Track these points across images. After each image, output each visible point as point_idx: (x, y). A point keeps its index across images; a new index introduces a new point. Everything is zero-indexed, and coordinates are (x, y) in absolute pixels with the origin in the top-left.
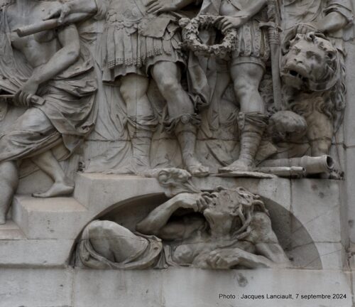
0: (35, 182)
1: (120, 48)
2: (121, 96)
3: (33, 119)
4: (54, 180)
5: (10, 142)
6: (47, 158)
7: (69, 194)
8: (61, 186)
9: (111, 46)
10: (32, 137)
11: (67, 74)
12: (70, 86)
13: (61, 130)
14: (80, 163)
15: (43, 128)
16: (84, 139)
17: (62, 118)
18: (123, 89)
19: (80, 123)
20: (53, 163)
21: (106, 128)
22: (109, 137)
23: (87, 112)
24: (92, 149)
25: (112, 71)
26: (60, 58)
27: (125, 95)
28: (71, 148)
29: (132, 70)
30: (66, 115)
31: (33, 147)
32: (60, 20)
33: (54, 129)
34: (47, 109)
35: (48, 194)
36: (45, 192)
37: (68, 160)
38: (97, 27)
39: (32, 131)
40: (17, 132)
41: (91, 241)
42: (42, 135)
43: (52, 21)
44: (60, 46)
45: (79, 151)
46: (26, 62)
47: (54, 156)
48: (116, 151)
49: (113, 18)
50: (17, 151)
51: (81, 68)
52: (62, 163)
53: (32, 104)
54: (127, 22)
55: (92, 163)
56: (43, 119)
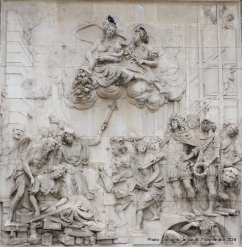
0: (148, 215)
1: (172, 172)
2: (172, 186)
3: (147, 196)
4: (154, 215)
5: (141, 204)
6: (151, 208)
7: (158, 219)
8: (156, 217)
9: (169, 171)
10: (147, 202)
11: (157, 181)
12: (158, 185)
13: (156, 200)
14: (161, 209)
15: (150, 199)
16: (162, 201)
17: (156, 196)
18: (173, 184)
19: (161, 197)
20: (153, 209)
21: (168, 197)
22: (169, 200)
23: (162, 193)
24: (164, 204)
25: (170, 179)
26: (154, 176)
27: (174, 186)
28: (158, 204)
29: (176, 179)
30: (157, 195)
31: (148, 205)
32: (154, 163)
33: (153, 199)
34: (151, 193)
35: (153, 219)
36: (151, 219)
37: (157, 208)
38: (164, 162)
39: (147, 200)
40: (143, 201)
41: (167, 237)
42: (150, 201)
43: (152, 163)
44: (154, 171)
45: (160, 205)
46: (142, 174)
47: (153, 207)
48: (171, 205)
49: (169, 160)
50: (143, 207)
51: (160, 178)
52: (156, 209)
53: (146, 191)
54: (174, 163)
55: (165, 209)
56: (150, 196)
